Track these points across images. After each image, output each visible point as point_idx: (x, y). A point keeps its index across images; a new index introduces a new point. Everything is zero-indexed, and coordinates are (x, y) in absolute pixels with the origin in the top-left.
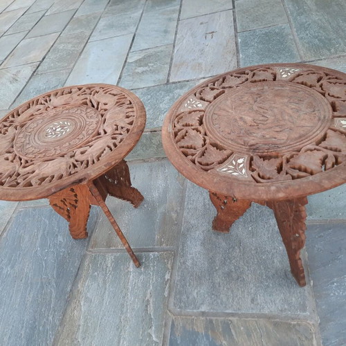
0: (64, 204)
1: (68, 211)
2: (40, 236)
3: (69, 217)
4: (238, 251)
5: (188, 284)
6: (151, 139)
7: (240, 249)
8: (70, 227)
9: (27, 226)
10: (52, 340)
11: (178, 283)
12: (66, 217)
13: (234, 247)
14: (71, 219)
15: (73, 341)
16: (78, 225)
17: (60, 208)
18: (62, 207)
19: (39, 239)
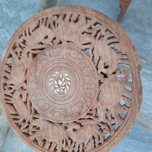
4: (138, 14)
5: (145, 48)
7: (138, 13)
10: (140, 126)
11: (141, 53)
13: (136, 16)
15: (146, 116)
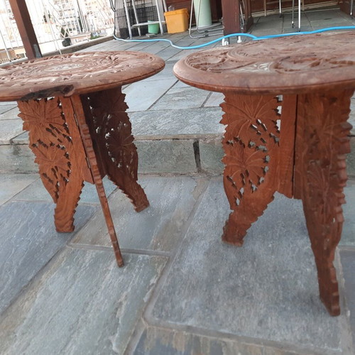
0: (55, 174)
1: (57, 187)
2: (22, 225)
3: (57, 196)
4: (250, 266)
5: (177, 292)
6: (171, 148)
8: (57, 211)
11: (165, 289)
12: (54, 194)
14: (59, 199)
15: (9, 335)
17: (50, 180)
18: (52, 179)
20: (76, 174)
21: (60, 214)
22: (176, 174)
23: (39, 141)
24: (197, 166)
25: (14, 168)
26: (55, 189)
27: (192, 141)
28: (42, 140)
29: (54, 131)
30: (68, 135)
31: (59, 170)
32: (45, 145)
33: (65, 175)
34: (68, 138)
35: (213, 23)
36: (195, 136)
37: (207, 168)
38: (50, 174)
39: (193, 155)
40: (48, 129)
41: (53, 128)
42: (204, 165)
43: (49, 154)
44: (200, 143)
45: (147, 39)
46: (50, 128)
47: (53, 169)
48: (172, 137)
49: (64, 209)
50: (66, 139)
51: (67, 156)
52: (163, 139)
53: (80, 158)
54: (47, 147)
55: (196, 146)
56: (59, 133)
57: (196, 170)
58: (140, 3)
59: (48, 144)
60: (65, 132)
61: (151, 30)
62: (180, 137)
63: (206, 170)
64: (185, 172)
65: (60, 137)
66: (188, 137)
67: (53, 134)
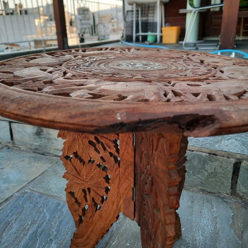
0: (85, 197)
1: (84, 210)
2: (30, 232)
3: (81, 221)
6: (205, 162)
8: (76, 236)
9: (24, 212)
12: (78, 218)
14: (83, 224)
16: (88, 238)
17: (77, 201)
18: (80, 201)
19: (27, 237)
20: (113, 203)
21: (80, 240)
22: (203, 191)
23: (76, 154)
24: (232, 188)
25: (33, 147)
26: (80, 212)
27: (233, 161)
28: (79, 154)
29: (99, 147)
30: (116, 154)
31: (92, 193)
32: (81, 160)
33: (98, 200)
34: (115, 158)
35: (199, 39)
36: (238, 156)
37: (244, 193)
38: (79, 195)
39: (230, 175)
40: (90, 142)
41: (98, 142)
42: (240, 188)
43: (84, 172)
44: (243, 164)
45: (146, 44)
46: (94, 141)
47: (84, 191)
48: (208, 151)
49: (85, 237)
50: (112, 159)
51: (107, 179)
52: (197, 151)
53: (124, 186)
54: (84, 163)
55: (237, 167)
56: (105, 149)
57: (229, 191)
58: (144, 19)
59: (86, 160)
60: (113, 151)
61: (150, 39)
62: (219, 153)
63: (241, 194)
64: (215, 191)
65: (106, 155)
66: (229, 155)
67: (96, 149)
